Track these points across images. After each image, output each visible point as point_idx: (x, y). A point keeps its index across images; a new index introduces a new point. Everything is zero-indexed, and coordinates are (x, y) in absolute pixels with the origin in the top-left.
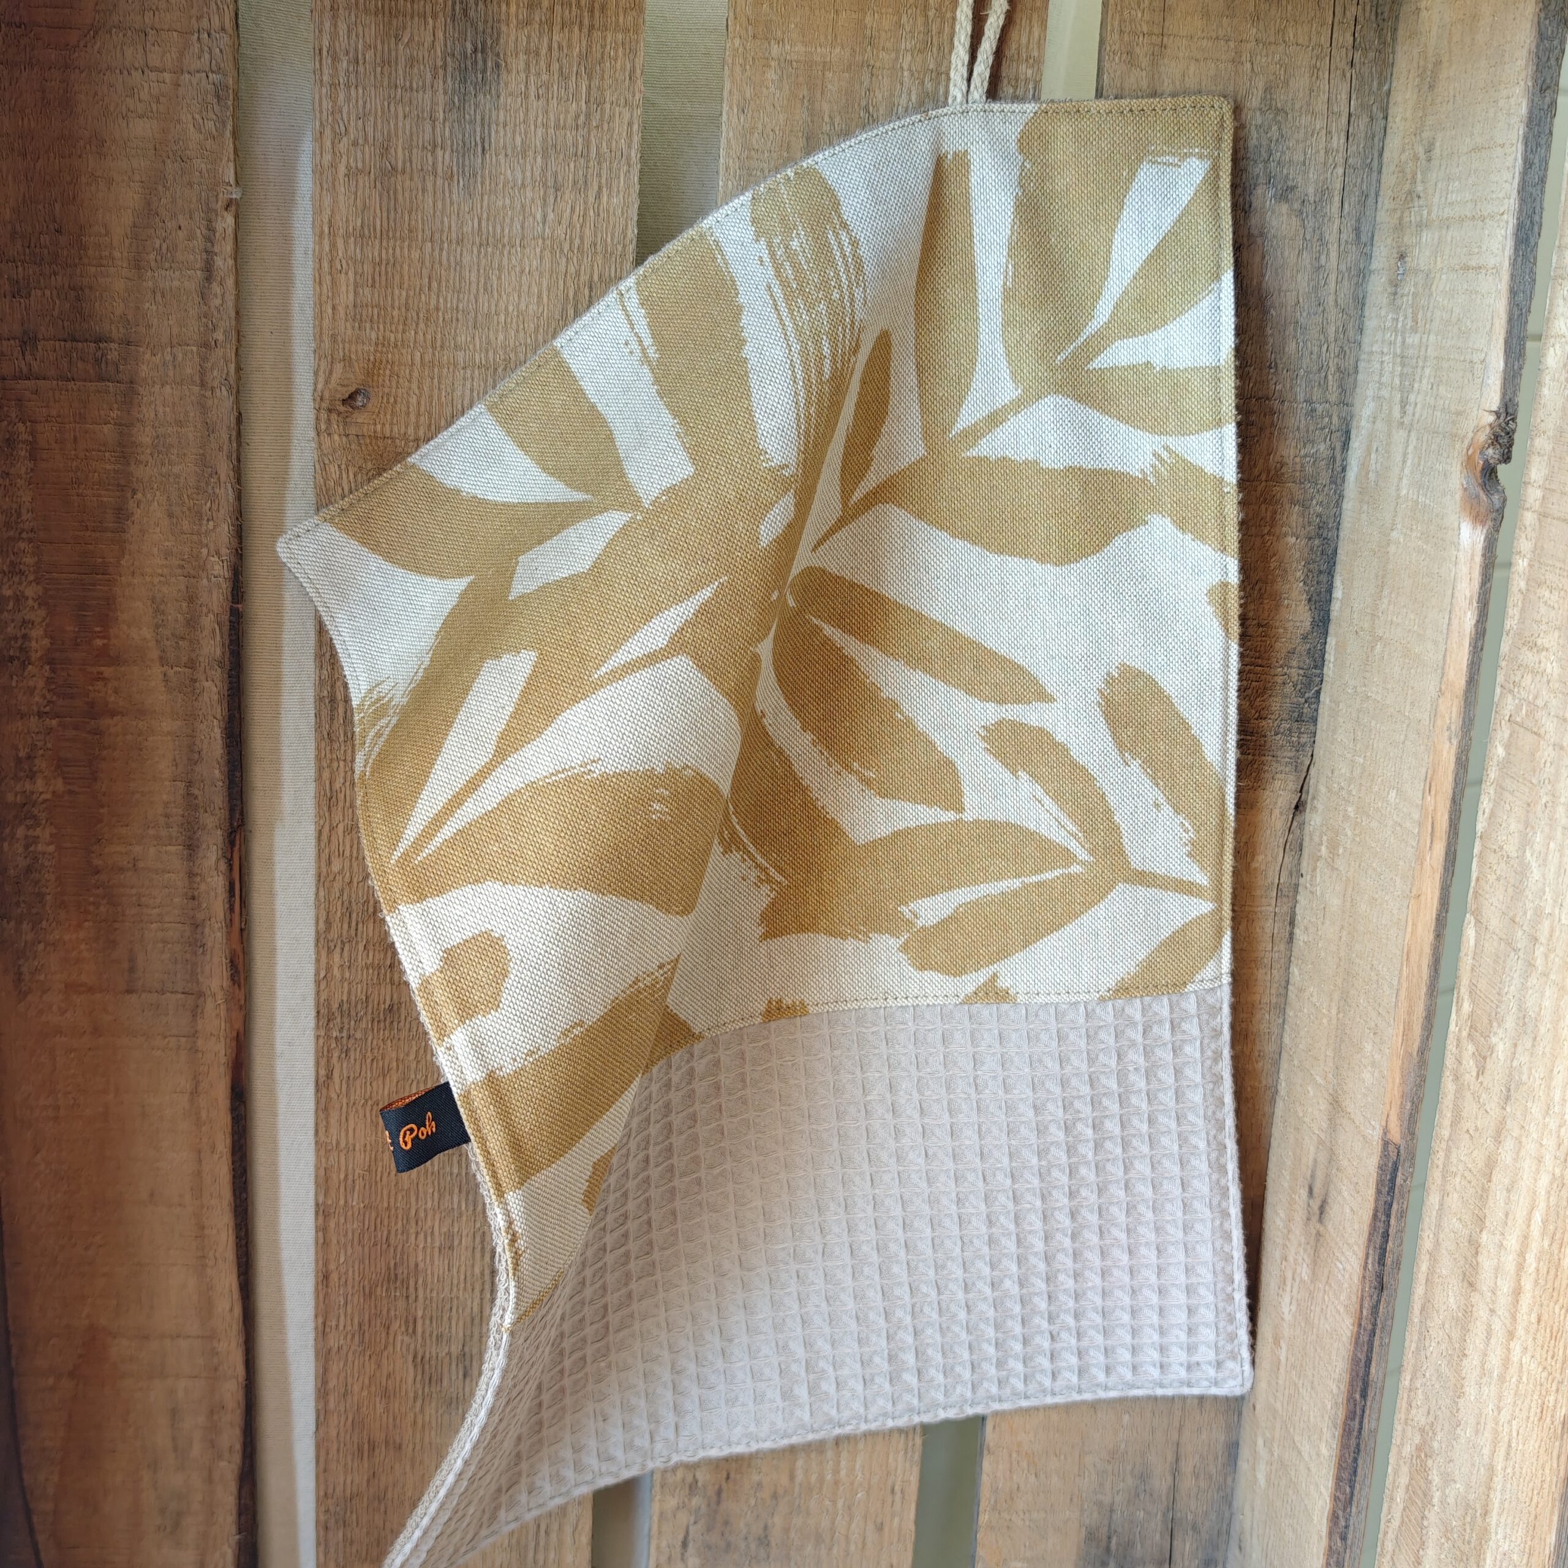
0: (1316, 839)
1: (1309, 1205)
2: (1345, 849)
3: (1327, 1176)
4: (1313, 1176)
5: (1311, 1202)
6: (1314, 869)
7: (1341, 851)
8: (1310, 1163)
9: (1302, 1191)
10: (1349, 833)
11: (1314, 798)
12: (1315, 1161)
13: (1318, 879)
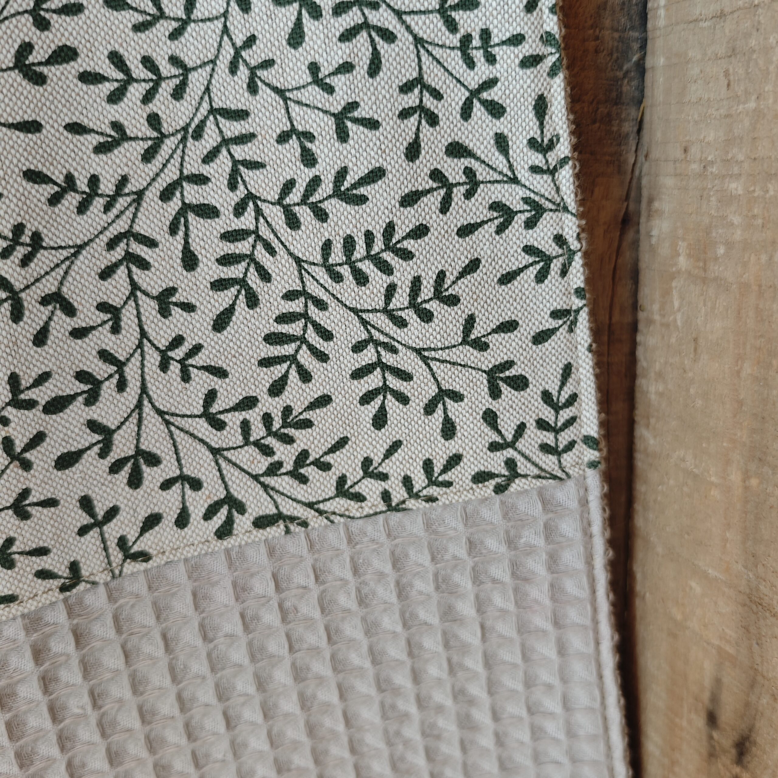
0: (664, 250)
1: (711, 738)
2: (729, 245)
3: (747, 705)
4: (715, 699)
5: (715, 735)
6: (667, 293)
7: (721, 250)
8: (707, 682)
9: (693, 716)
10: (736, 220)
11: (651, 201)
12: (718, 682)
13: (676, 304)
